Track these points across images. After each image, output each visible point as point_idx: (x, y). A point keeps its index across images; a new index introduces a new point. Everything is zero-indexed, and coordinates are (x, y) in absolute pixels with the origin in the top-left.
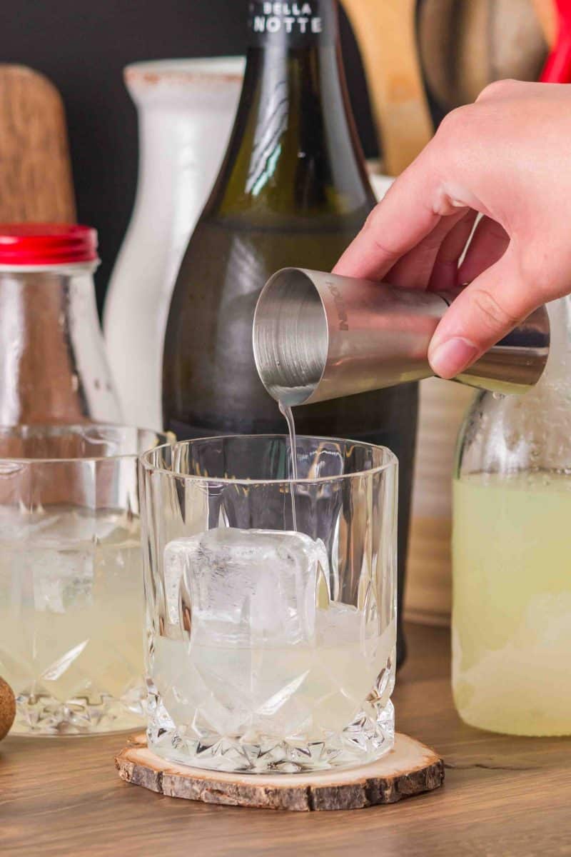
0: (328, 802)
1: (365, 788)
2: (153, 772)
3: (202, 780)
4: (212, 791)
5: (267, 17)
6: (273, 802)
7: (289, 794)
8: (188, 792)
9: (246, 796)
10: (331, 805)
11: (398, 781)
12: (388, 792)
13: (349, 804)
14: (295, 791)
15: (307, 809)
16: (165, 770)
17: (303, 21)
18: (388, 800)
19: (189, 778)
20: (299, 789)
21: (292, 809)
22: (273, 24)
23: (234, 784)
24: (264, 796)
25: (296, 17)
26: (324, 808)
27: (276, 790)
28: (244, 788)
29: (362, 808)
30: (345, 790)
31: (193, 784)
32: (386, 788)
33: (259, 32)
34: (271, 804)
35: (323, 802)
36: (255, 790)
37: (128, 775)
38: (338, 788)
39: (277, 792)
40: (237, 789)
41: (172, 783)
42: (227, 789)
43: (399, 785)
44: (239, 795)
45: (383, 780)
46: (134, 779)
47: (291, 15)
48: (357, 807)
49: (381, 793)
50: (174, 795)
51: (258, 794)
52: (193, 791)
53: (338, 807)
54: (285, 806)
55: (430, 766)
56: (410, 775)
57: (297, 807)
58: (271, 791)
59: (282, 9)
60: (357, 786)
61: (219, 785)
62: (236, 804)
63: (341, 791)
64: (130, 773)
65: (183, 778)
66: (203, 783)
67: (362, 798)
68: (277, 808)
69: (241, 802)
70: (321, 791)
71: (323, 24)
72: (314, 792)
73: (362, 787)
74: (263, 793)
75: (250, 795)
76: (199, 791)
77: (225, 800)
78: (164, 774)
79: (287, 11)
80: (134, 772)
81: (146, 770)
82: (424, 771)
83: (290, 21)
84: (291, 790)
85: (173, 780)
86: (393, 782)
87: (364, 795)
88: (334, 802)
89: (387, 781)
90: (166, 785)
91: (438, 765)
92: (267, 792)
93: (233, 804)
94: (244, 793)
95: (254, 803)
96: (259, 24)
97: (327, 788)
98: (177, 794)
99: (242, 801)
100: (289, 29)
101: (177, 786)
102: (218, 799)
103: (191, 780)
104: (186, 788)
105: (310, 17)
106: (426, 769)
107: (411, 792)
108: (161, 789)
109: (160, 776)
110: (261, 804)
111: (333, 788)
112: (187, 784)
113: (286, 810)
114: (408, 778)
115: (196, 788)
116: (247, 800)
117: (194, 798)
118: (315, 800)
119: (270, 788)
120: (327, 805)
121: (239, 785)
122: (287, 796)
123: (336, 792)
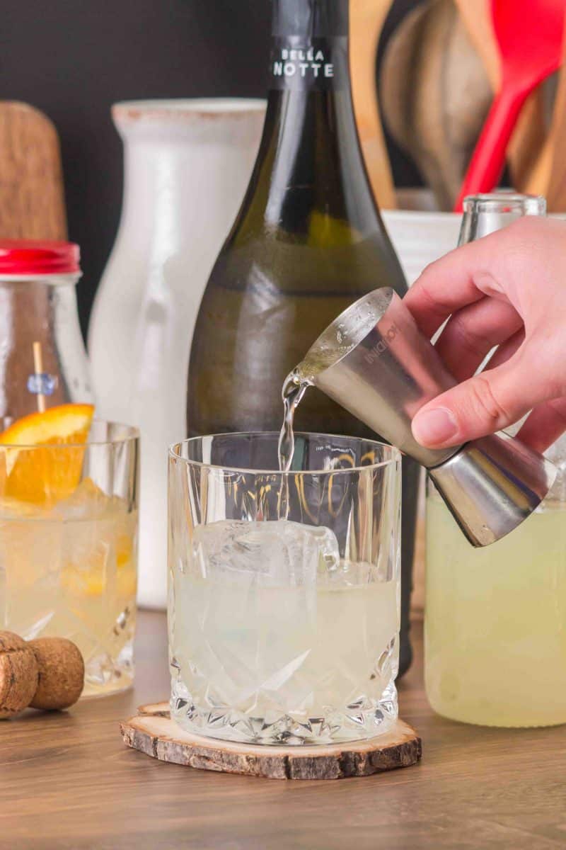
0: (304, 771)
1: (339, 760)
2: (149, 738)
3: (191, 747)
4: (200, 757)
5: (283, 62)
6: (253, 769)
7: (268, 762)
8: (179, 757)
9: (229, 763)
10: (307, 775)
11: (371, 756)
12: (362, 765)
13: (324, 775)
14: (273, 760)
15: (284, 777)
16: (161, 736)
17: (316, 67)
18: (362, 773)
19: (180, 744)
20: (278, 758)
21: (270, 776)
22: (289, 69)
23: (219, 751)
24: (246, 763)
25: (309, 63)
26: (301, 777)
27: (256, 758)
28: (228, 755)
29: (336, 779)
30: (320, 761)
31: (183, 750)
32: (360, 761)
33: (277, 75)
34: (251, 771)
35: (299, 771)
36: (237, 757)
37: (130, 741)
38: (314, 758)
39: (257, 760)
40: (222, 755)
41: (166, 748)
42: (212, 756)
43: (373, 760)
44: (223, 761)
45: (358, 754)
46: (135, 744)
47: (306, 61)
48: (332, 777)
49: (356, 766)
50: (167, 759)
51: (240, 762)
52: (183, 756)
53: (314, 777)
54: (265, 773)
55: (406, 744)
56: (384, 750)
57: (275, 775)
58: (252, 759)
59: (297, 56)
60: (331, 758)
61: (205, 752)
62: (221, 770)
63: (316, 761)
64: (132, 739)
65: (175, 744)
66: (192, 748)
67: (336, 769)
68: (257, 775)
69: (225, 769)
70: (297, 761)
71: (335, 70)
72: (292, 762)
73: (336, 759)
74: (245, 760)
75: (233, 761)
76: (188, 757)
77: (211, 765)
78: (159, 740)
79: (301, 58)
80: (135, 738)
81: (145, 735)
82: (399, 747)
83: (304, 66)
84: (270, 759)
85: (166, 745)
86: (367, 755)
87: (338, 767)
88: (309, 772)
89: (361, 754)
90: (160, 750)
91: (414, 742)
92: (248, 760)
93: (217, 769)
94: (227, 760)
95: (236, 769)
96: (278, 69)
97: (304, 758)
98: (169, 759)
99: (226, 767)
100: (303, 73)
101: (170, 751)
102: (204, 765)
103: (182, 746)
104: (177, 754)
105: (323, 63)
106: (400, 746)
107: (385, 766)
108: (156, 753)
109: (155, 741)
110: (243, 771)
111: (309, 758)
112: (178, 749)
113: (265, 776)
114: (382, 753)
115: (185, 753)
116: (231, 767)
117: (183, 763)
118: (292, 769)
119: (251, 756)
120: (303, 774)
121: (223, 752)
122: (266, 764)
123: (312, 762)
